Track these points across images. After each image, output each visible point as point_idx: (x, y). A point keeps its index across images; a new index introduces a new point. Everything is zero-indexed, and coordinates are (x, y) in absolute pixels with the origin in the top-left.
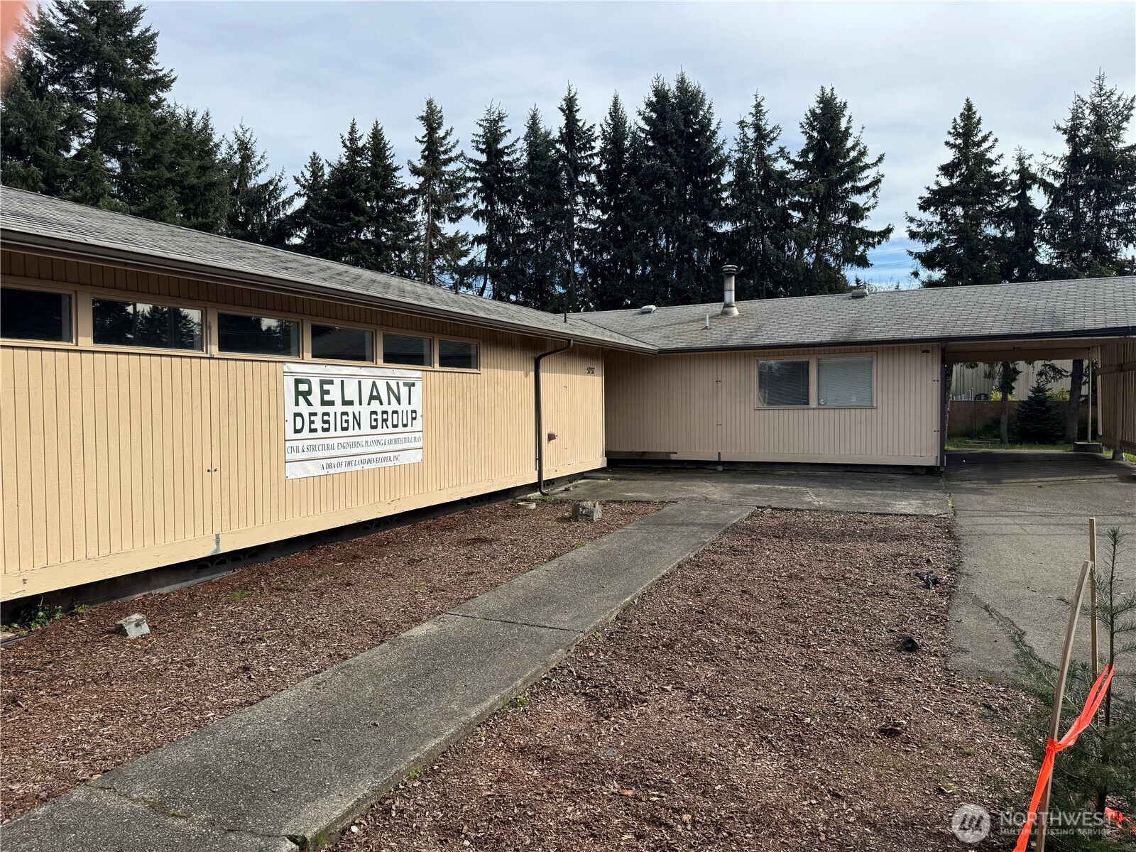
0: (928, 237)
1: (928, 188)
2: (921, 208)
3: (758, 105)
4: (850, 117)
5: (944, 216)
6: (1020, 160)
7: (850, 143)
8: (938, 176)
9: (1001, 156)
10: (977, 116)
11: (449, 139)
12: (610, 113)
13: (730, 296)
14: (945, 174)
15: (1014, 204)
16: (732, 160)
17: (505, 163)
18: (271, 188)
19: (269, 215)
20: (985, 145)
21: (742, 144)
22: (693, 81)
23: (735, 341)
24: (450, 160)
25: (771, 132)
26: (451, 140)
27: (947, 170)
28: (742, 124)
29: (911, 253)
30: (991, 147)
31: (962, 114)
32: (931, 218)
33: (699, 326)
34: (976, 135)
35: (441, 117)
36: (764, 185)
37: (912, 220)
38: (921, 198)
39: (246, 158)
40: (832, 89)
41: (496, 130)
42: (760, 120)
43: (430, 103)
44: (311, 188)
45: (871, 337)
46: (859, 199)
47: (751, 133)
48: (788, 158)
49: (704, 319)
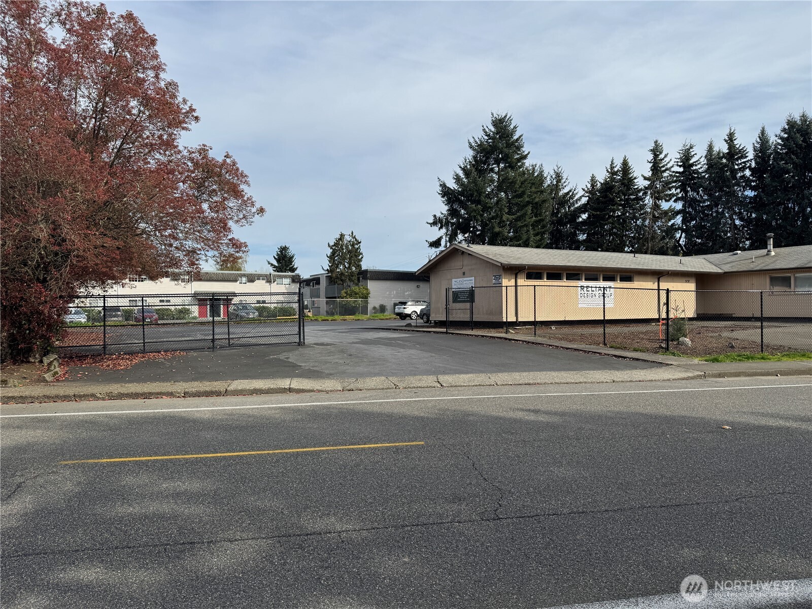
11: (665, 159)
12: (759, 137)
13: (770, 247)
17: (693, 170)
18: (571, 194)
19: (569, 207)
23: (758, 268)
24: (667, 169)
26: (667, 159)
33: (750, 261)
35: (662, 148)
39: (559, 181)
41: (688, 154)
43: (656, 142)
44: (590, 192)
49: (752, 258)
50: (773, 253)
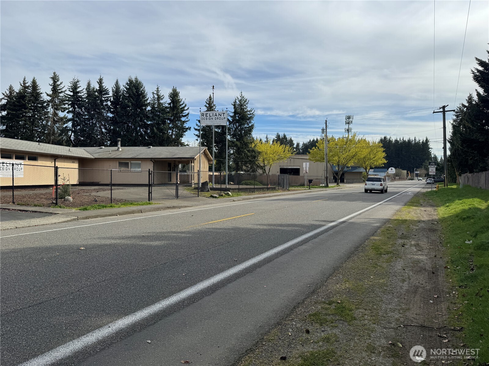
3: (158, 88)
7: (182, 103)
10: (212, 99)
11: (61, 85)
12: (115, 84)
13: (119, 146)
16: (150, 104)
17: (79, 96)
21: (153, 99)
24: (62, 92)
25: (162, 96)
26: (62, 86)
28: (153, 93)
29: (195, 134)
31: (209, 97)
34: (212, 104)
35: (59, 78)
41: (76, 85)
42: (158, 93)
43: (54, 73)
44: (8, 97)
45: (139, 157)
46: (183, 119)
47: (156, 96)
50: (120, 150)
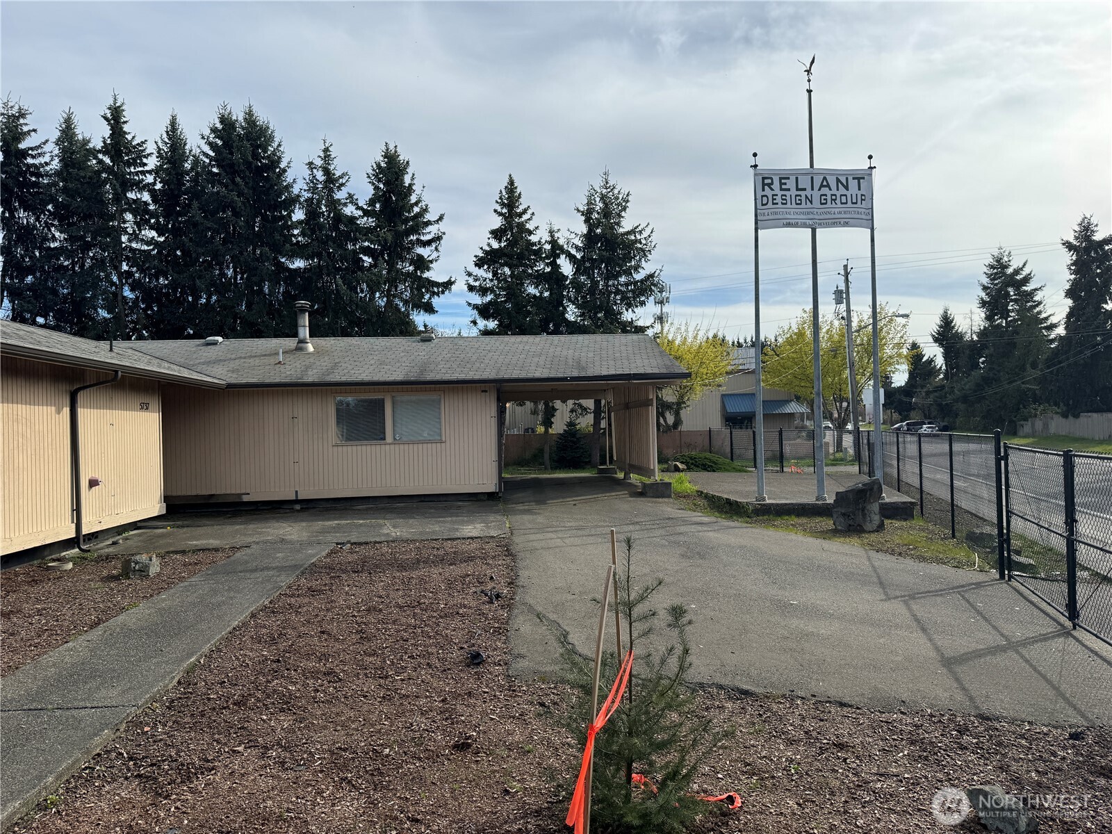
0: (483, 291)
1: (481, 248)
2: (476, 265)
3: (326, 150)
4: (413, 175)
5: (495, 274)
6: (551, 232)
7: (413, 199)
8: (489, 238)
9: (537, 228)
10: (518, 191)
12: (167, 132)
13: (304, 332)
14: (495, 238)
15: (548, 270)
16: (302, 200)
17: (29, 166)
20: (525, 217)
21: (311, 185)
22: (262, 117)
23: (311, 377)
25: (341, 177)
27: (497, 234)
28: (311, 165)
29: (469, 304)
30: (529, 219)
31: (506, 187)
32: (485, 275)
33: (272, 360)
34: (518, 207)
36: (335, 227)
37: (469, 274)
38: (476, 256)
40: (396, 147)
41: (16, 127)
42: (329, 164)
45: (438, 377)
46: (424, 252)
47: (320, 176)
48: (357, 204)
49: (277, 354)
50: (310, 348)
